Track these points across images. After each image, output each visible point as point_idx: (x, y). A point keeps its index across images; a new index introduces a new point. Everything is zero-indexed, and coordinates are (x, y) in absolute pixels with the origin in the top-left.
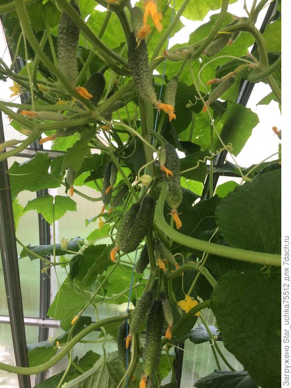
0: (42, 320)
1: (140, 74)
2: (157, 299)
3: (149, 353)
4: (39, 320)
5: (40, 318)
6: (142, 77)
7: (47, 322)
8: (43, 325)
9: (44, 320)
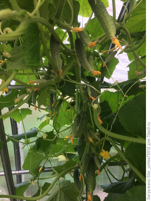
0: (17, 171)
1: (83, 58)
2: (91, 156)
3: (91, 182)
4: (16, 171)
5: (16, 170)
6: (84, 60)
7: (20, 172)
8: (19, 174)
9: (18, 171)
